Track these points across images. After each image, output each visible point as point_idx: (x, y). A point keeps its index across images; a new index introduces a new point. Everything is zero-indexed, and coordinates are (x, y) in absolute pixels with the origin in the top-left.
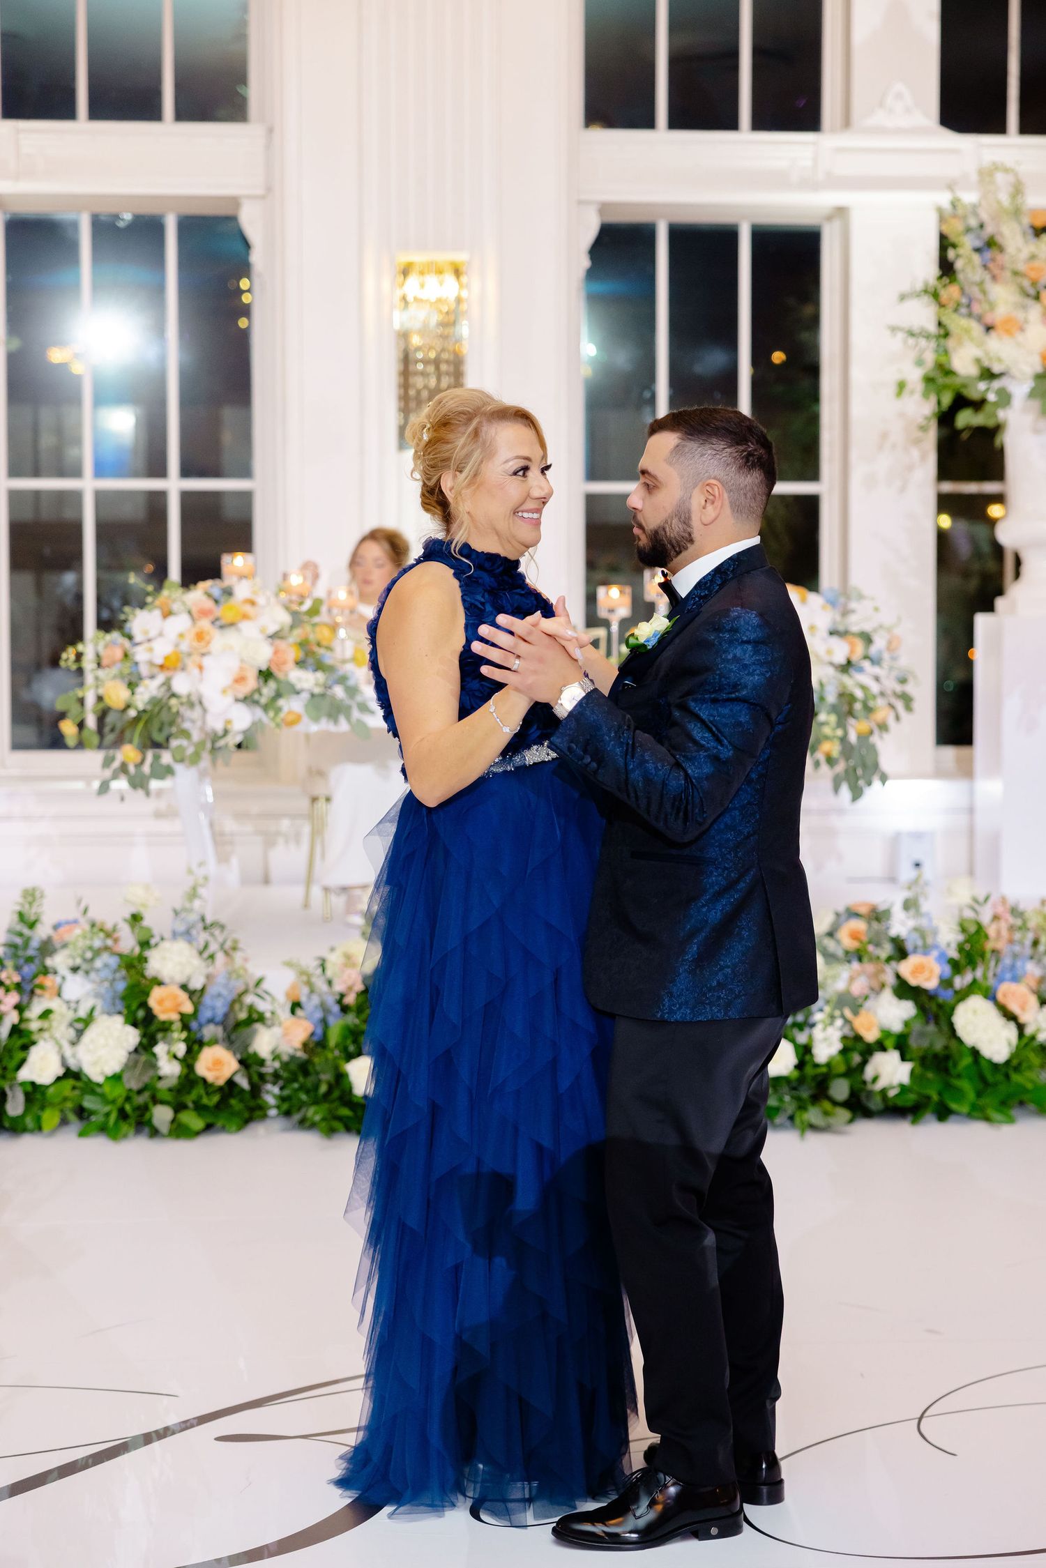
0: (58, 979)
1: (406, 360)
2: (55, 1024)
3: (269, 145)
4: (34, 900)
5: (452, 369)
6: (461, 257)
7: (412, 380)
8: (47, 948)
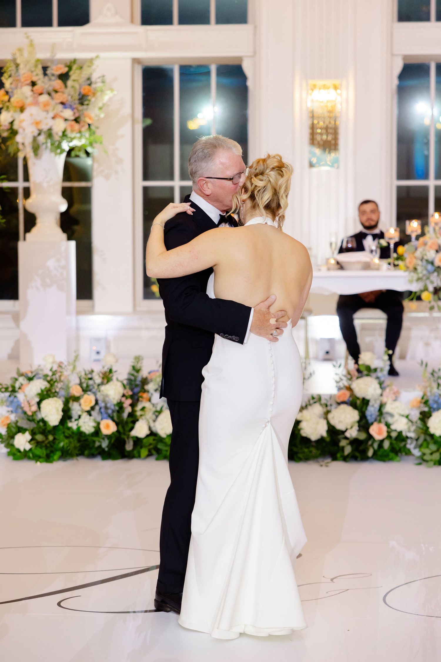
0: (150, 395)
1: (313, 127)
2: (147, 413)
3: (255, 34)
4: (139, 360)
5: (333, 131)
6: (337, 82)
7: (315, 137)
8: (145, 381)
